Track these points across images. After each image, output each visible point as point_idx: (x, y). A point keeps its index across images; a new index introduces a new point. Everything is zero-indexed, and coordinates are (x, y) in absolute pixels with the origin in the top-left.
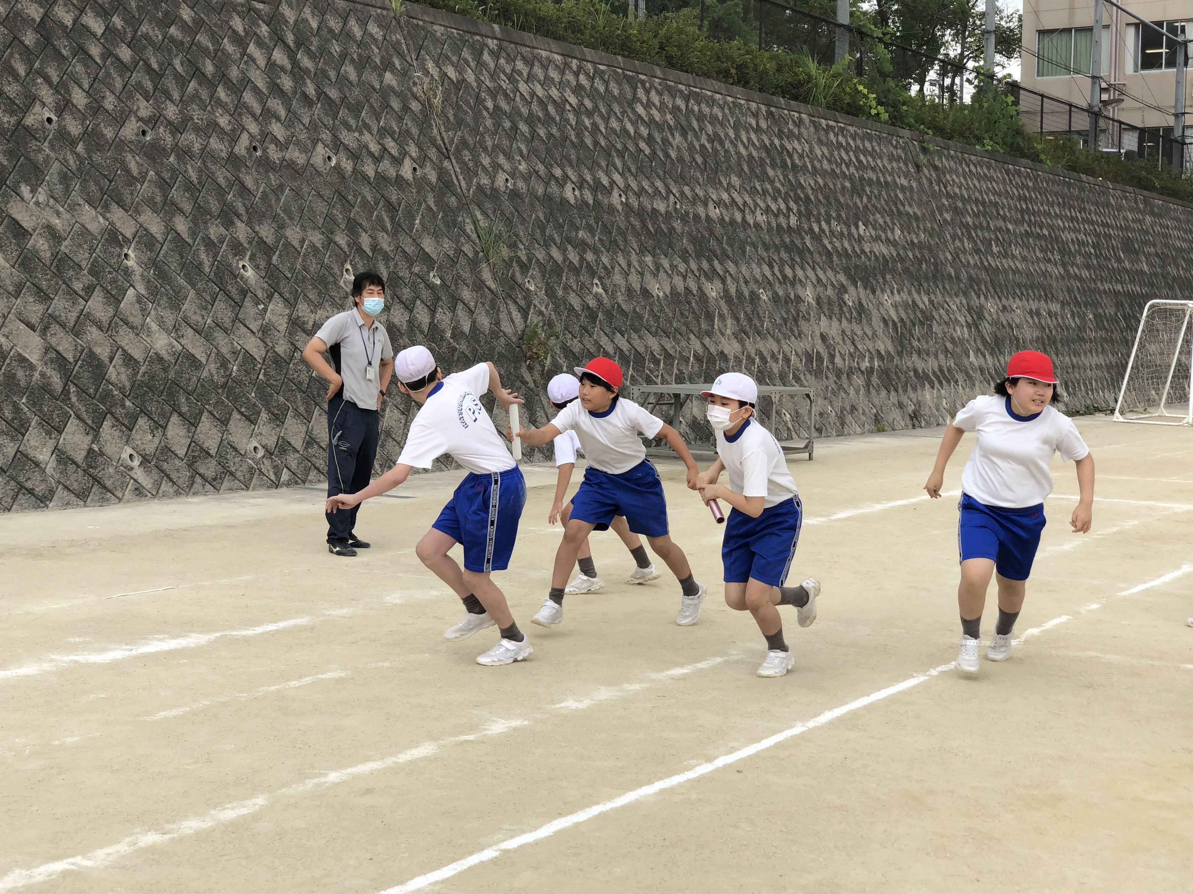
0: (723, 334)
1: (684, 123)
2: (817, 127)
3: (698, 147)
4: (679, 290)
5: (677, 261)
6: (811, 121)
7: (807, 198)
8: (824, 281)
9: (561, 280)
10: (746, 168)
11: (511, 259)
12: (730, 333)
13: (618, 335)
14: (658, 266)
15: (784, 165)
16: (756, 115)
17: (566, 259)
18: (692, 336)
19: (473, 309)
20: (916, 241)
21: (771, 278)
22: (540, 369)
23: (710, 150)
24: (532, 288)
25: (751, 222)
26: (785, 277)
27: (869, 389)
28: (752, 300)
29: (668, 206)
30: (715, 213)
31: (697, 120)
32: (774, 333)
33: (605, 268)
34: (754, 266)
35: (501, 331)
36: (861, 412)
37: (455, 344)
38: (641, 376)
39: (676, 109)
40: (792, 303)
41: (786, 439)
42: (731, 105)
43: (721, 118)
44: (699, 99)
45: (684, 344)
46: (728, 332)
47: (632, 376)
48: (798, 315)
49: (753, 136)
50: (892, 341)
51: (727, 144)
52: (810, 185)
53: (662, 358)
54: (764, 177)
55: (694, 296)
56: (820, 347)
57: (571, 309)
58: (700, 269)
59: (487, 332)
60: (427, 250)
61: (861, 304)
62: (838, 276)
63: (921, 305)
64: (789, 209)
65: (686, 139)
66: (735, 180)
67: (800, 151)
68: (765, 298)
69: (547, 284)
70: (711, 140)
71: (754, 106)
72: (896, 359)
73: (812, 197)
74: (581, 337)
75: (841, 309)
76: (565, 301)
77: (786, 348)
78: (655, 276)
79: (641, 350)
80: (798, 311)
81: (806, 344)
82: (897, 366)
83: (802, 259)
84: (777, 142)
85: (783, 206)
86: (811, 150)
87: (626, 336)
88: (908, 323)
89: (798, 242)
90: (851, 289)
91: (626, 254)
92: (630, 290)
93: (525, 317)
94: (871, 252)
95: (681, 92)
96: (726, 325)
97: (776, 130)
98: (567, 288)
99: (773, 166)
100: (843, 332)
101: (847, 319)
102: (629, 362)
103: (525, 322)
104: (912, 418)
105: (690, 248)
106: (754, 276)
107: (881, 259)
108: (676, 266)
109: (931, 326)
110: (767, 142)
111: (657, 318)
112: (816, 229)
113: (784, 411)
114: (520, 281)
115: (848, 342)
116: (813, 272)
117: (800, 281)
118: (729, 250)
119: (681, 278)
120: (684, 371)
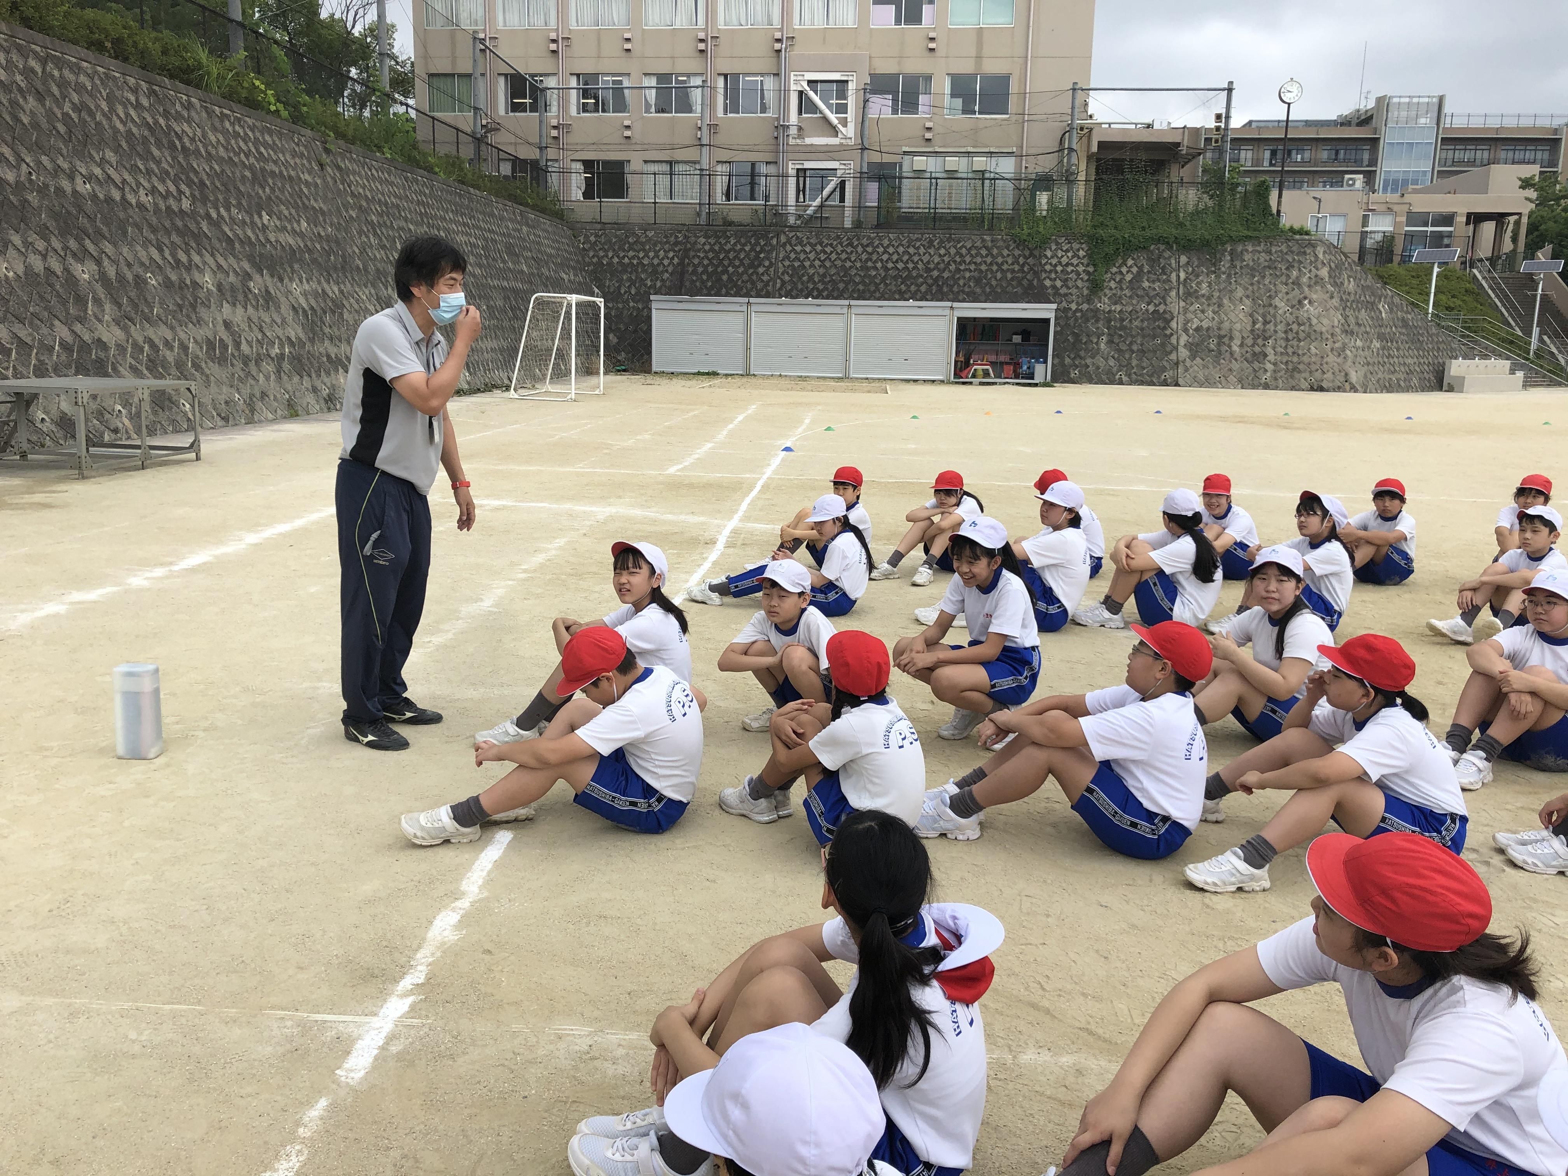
1: (40, 88)
2: (210, 113)
3: (59, 116)
4: (36, 271)
5: (33, 237)
6: (201, 106)
7: (202, 183)
8: (226, 267)
10: (124, 144)
12: (110, 319)
14: (6, 243)
15: (172, 147)
16: (135, 91)
18: (57, 323)
20: (323, 234)
21: (160, 262)
23: (77, 120)
25: (134, 202)
26: (178, 261)
27: (280, 375)
28: (137, 284)
29: (19, 176)
30: (85, 188)
31: (59, 86)
32: (167, 320)
34: (139, 248)
36: (272, 398)
39: (28, 72)
40: (188, 288)
41: (186, 431)
42: (102, 76)
43: (90, 88)
44: (60, 64)
45: (45, 331)
46: (107, 317)
48: (196, 301)
49: (132, 113)
50: (303, 328)
51: (99, 117)
52: (204, 169)
53: (13, 347)
54: (147, 156)
55: (58, 277)
56: (223, 334)
58: (66, 248)
61: (267, 292)
62: (242, 263)
63: (331, 295)
64: (180, 192)
65: (44, 105)
66: (110, 155)
67: (191, 135)
68: (153, 282)
70: (75, 108)
71: (132, 81)
72: (308, 345)
73: (208, 183)
75: (246, 296)
77: (182, 335)
78: (2, 253)
80: (196, 298)
81: (207, 331)
82: (309, 352)
83: (198, 245)
84: (162, 121)
85: (172, 188)
86: (204, 135)
88: (319, 312)
89: (193, 226)
90: (257, 277)
94: (276, 241)
95: (35, 53)
96: (104, 311)
97: (161, 110)
99: (159, 145)
100: (249, 318)
101: (253, 307)
104: (326, 402)
105: (52, 224)
106: (139, 259)
107: (287, 248)
108: (32, 244)
109: (341, 314)
110: (150, 120)
111: (5, 302)
112: (214, 215)
113: (182, 401)
115: (255, 328)
116: (212, 259)
117: (198, 267)
118: (105, 229)
119: (39, 257)
120: (47, 361)
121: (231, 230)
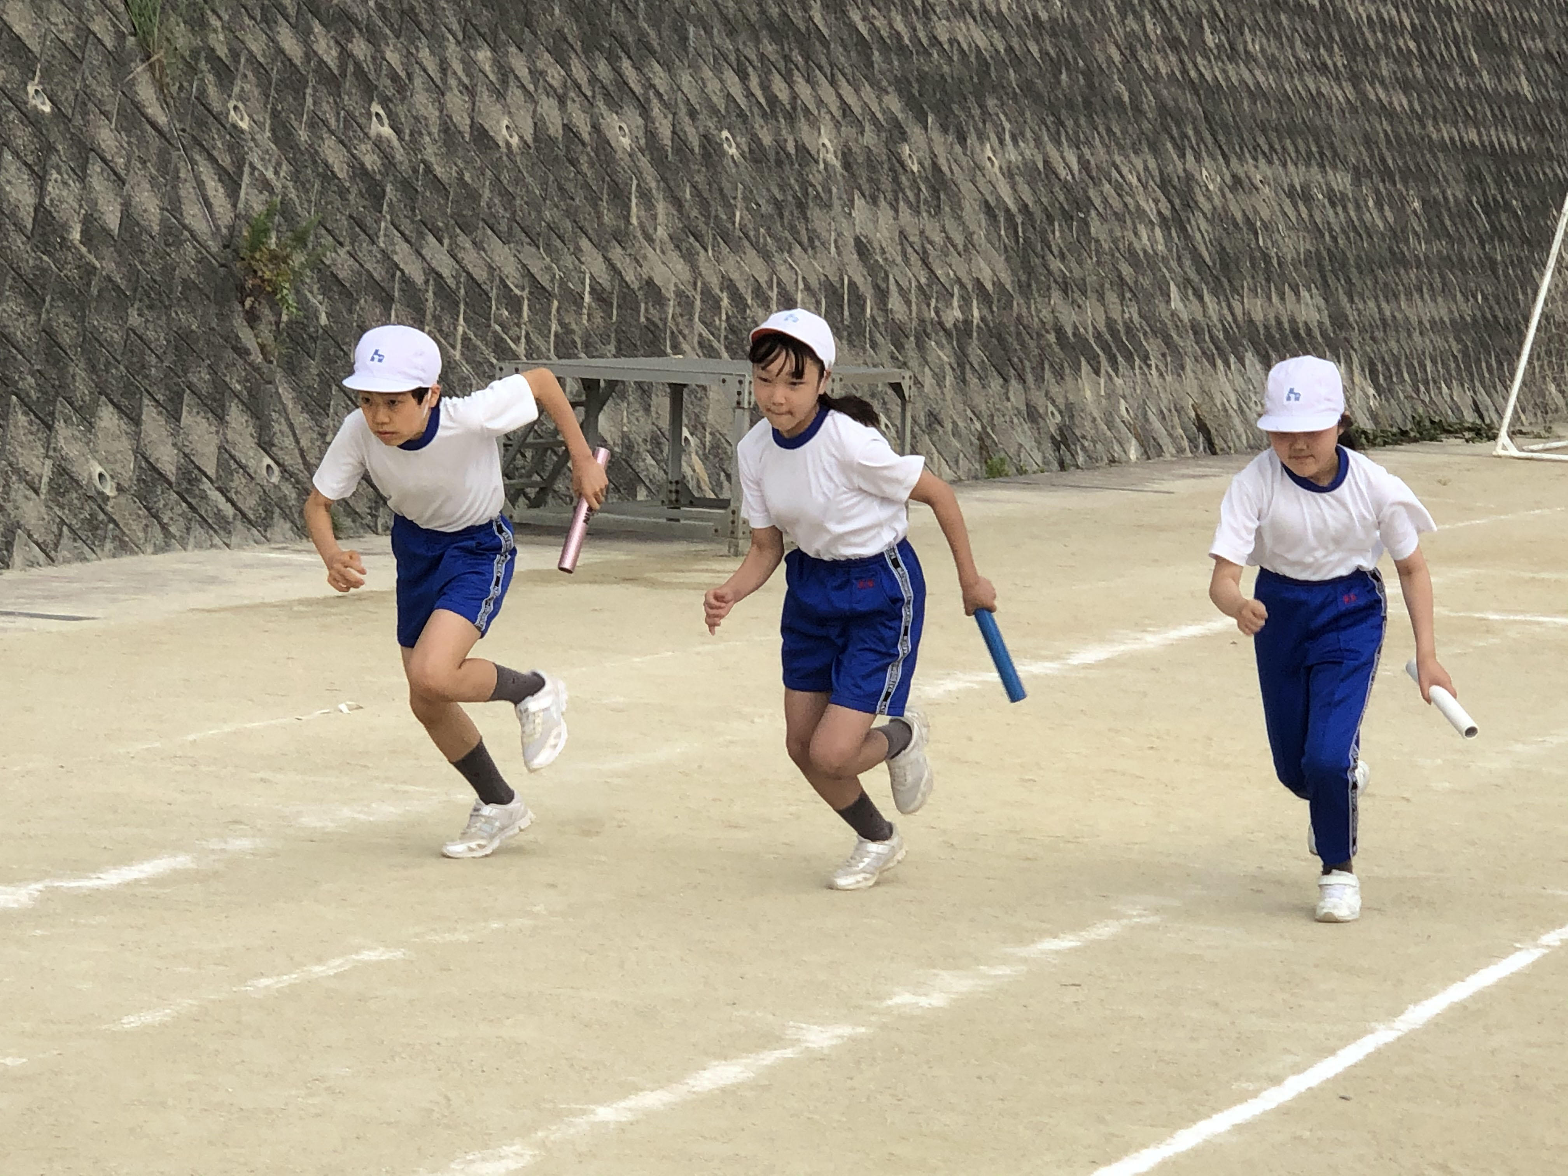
0: (650, 239)
4: (551, 132)
5: (545, 60)
8: (857, 110)
9: (302, 105)
11: (195, 53)
12: (666, 237)
13: (431, 238)
14: (505, 72)
17: (310, 54)
18: (585, 243)
19: (123, 173)
20: (1044, 16)
21: (742, 102)
22: (272, 319)
24: (244, 125)
26: (773, 100)
27: (963, 373)
28: (706, 155)
32: (757, 236)
33: (394, 77)
34: (707, 73)
35: (185, 227)
36: (949, 427)
37: (91, 258)
38: (483, 339)
40: (792, 164)
45: (569, 261)
46: (661, 233)
47: (465, 339)
48: (806, 194)
50: (1008, 259)
53: (525, 294)
55: (584, 144)
56: (857, 272)
57: (328, 176)
58: (594, 79)
59: (156, 228)
60: (17, 29)
61: (935, 166)
62: (886, 98)
63: (1063, 173)
68: (733, 151)
69: (275, 114)
72: (1018, 301)
74: (352, 244)
75: (896, 180)
76: (314, 155)
77: (784, 273)
78: (500, 95)
79: (481, 275)
80: (805, 184)
81: (827, 263)
82: (1019, 318)
83: (807, 58)
87: (446, 241)
88: (1039, 215)
89: (797, 16)
90: (915, 131)
91: (437, 44)
92: (448, 129)
93: (233, 190)
94: (951, 41)
96: (655, 217)
98: (316, 124)
100: (903, 234)
101: (910, 206)
102: (457, 304)
103: (235, 206)
104: (1057, 446)
105: (571, 30)
106: (709, 98)
107: (973, 59)
108: (542, 73)
109: (1085, 223)
111: (508, 197)
114: (216, 107)
115: (914, 258)
116: (831, 90)
117: (807, 111)
118: (652, 34)
119: (554, 102)
120: (574, 326)
121: (864, 19)
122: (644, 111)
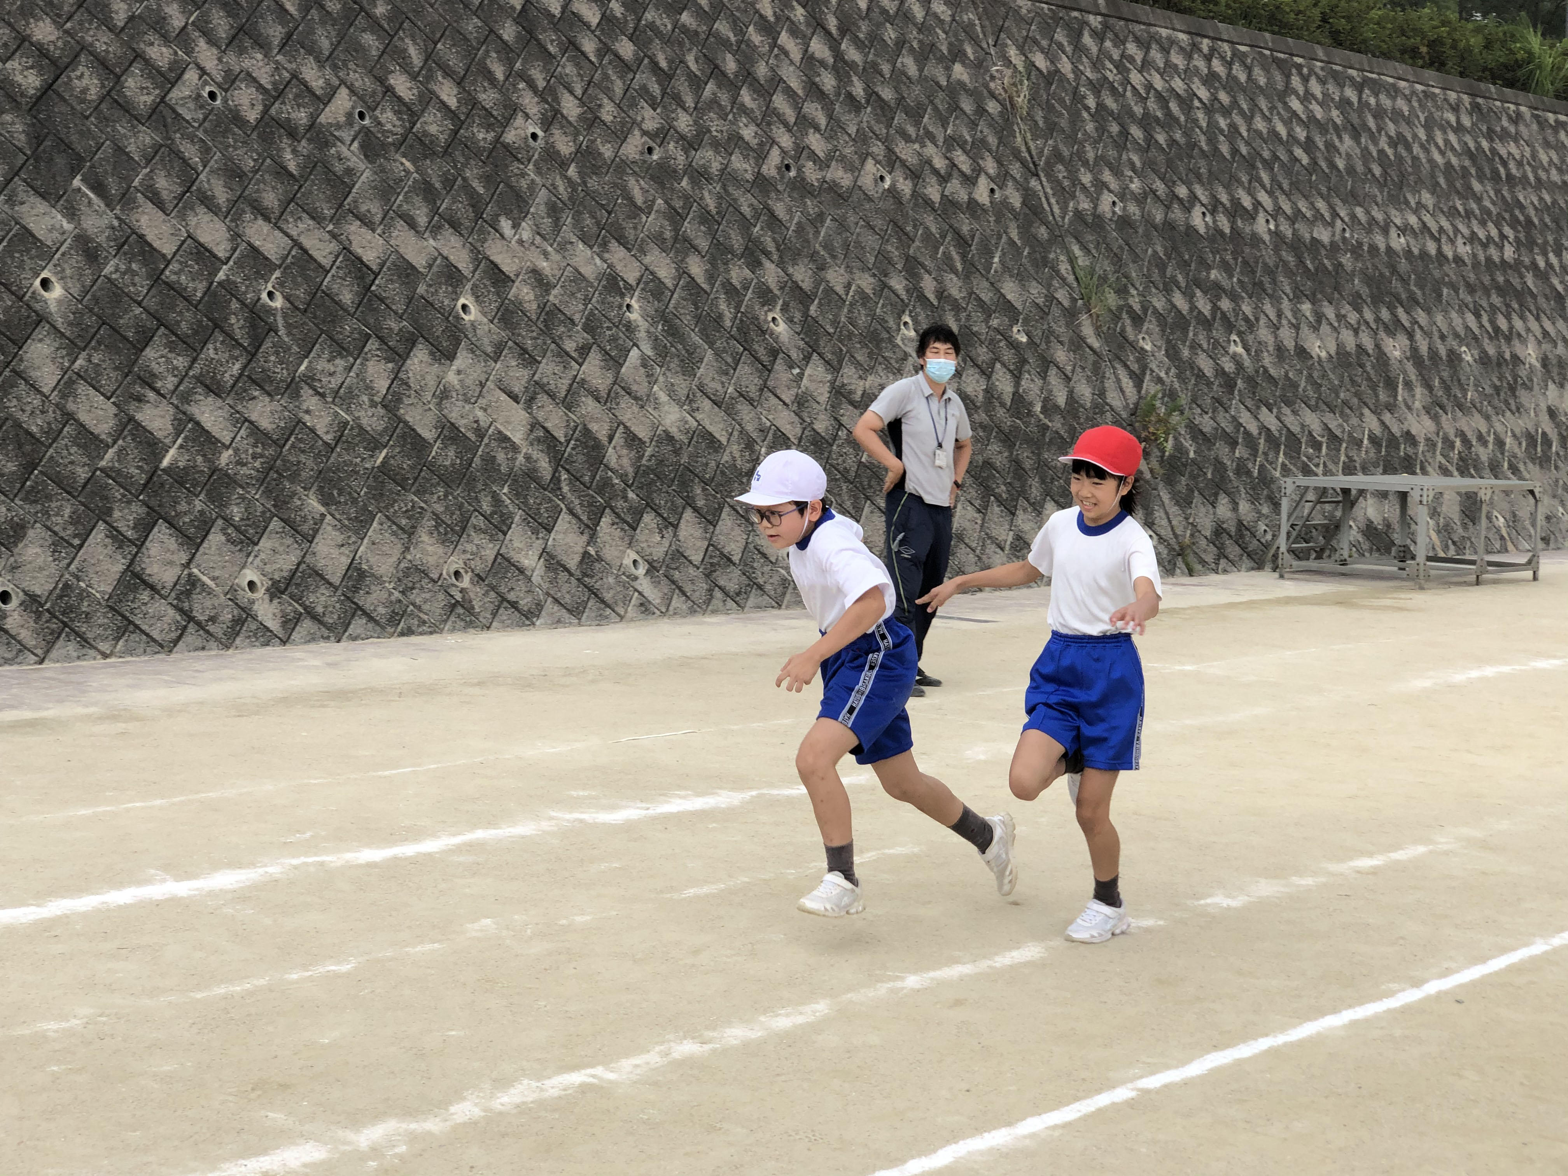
0: (1409, 408)
1: (1356, 121)
2: (1542, 124)
3: (1375, 154)
4: (1348, 349)
5: (1346, 309)
6: (1533, 115)
7: (1529, 222)
8: (1553, 334)
9: (1186, 336)
10: (1442, 181)
11: (1120, 308)
12: (1420, 407)
13: (1264, 409)
14: (1320, 317)
15: (1496, 177)
16: (1455, 109)
17: (1193, 308)
18: (1366, 411)
19: (1070, 375)
21: (1477, 331)
22: (1159, 454)
23: (1392, 158)
24: (1148, 347)
25: (1450, 255)
26: (1497, 329)
28: (1450, 361)
29: (1333, 235)
30: (1399, 242)
31: (1375, 117)
32: (1482, 407)
33: (1246, 319)
34: (1454, 315)
35: (1107, 404)
37: (1046, 421)
38: (1295, 465)
39: (1344, 103)
40: (1507, 365)
41: (1499, 552)
42: (1421, 95)
43: (1407, 113)
44: (1377, 87)
45: (1354, 421)
46: (1418, 405)
47: (1283, 464)
48: (1516, 381)
49: (1452, 138)
51: (1416, 149)
52: (1532, 203)
53: (1324, 440)
54: (1468, 193)
55: (1369, 355)
56: (1547, 426)
57: (1200, 375)
58: (1378, 319)
59: (1089, 405)
60: (1009, 297)
64: (1503, 237)
65: (1359, 143)
66: (1427, 198)
67: (1518, 157)
68: (1468, 358)
69: (1168, 342)
70: (1393, 144)
71: (1452, 96)
73: (1536, 221)
74: (1213, 412)
76: (1192, 364)
77: (1499, 427)
78: (1316, 329)
79: (1296, 429)
80: (1516, 377)
81: (1527, 421)
83: (1521, 305)
84: (1485, 144)
85: (1494, 232)
86: (1534, 155)
87: (1275, 410)
89: (1516, 282)
91: (1276, 301)
92: (1280, 349)
93: (1138, 384)
95: (1351, 79)
96: (1413, 396)
97: (1484, 128)
98: (1195, 347)
99: (1481, 178)
102: (1279, 446)
103: (1139, 392)
105: (1365, 291)
106: (1453, 329)
108: (1344, 316)
110: (1472, 145)
111: (1317, 386)
112: (1542, 264)
113: (1495, 513)
114: (1131, 337)
116: (1536, 323)
117: (1519, 335)
118: (1419, 293)
119: (1351, 333)
120: (1356, 458)
121: (1561, 282)
122: (1411, 336)
